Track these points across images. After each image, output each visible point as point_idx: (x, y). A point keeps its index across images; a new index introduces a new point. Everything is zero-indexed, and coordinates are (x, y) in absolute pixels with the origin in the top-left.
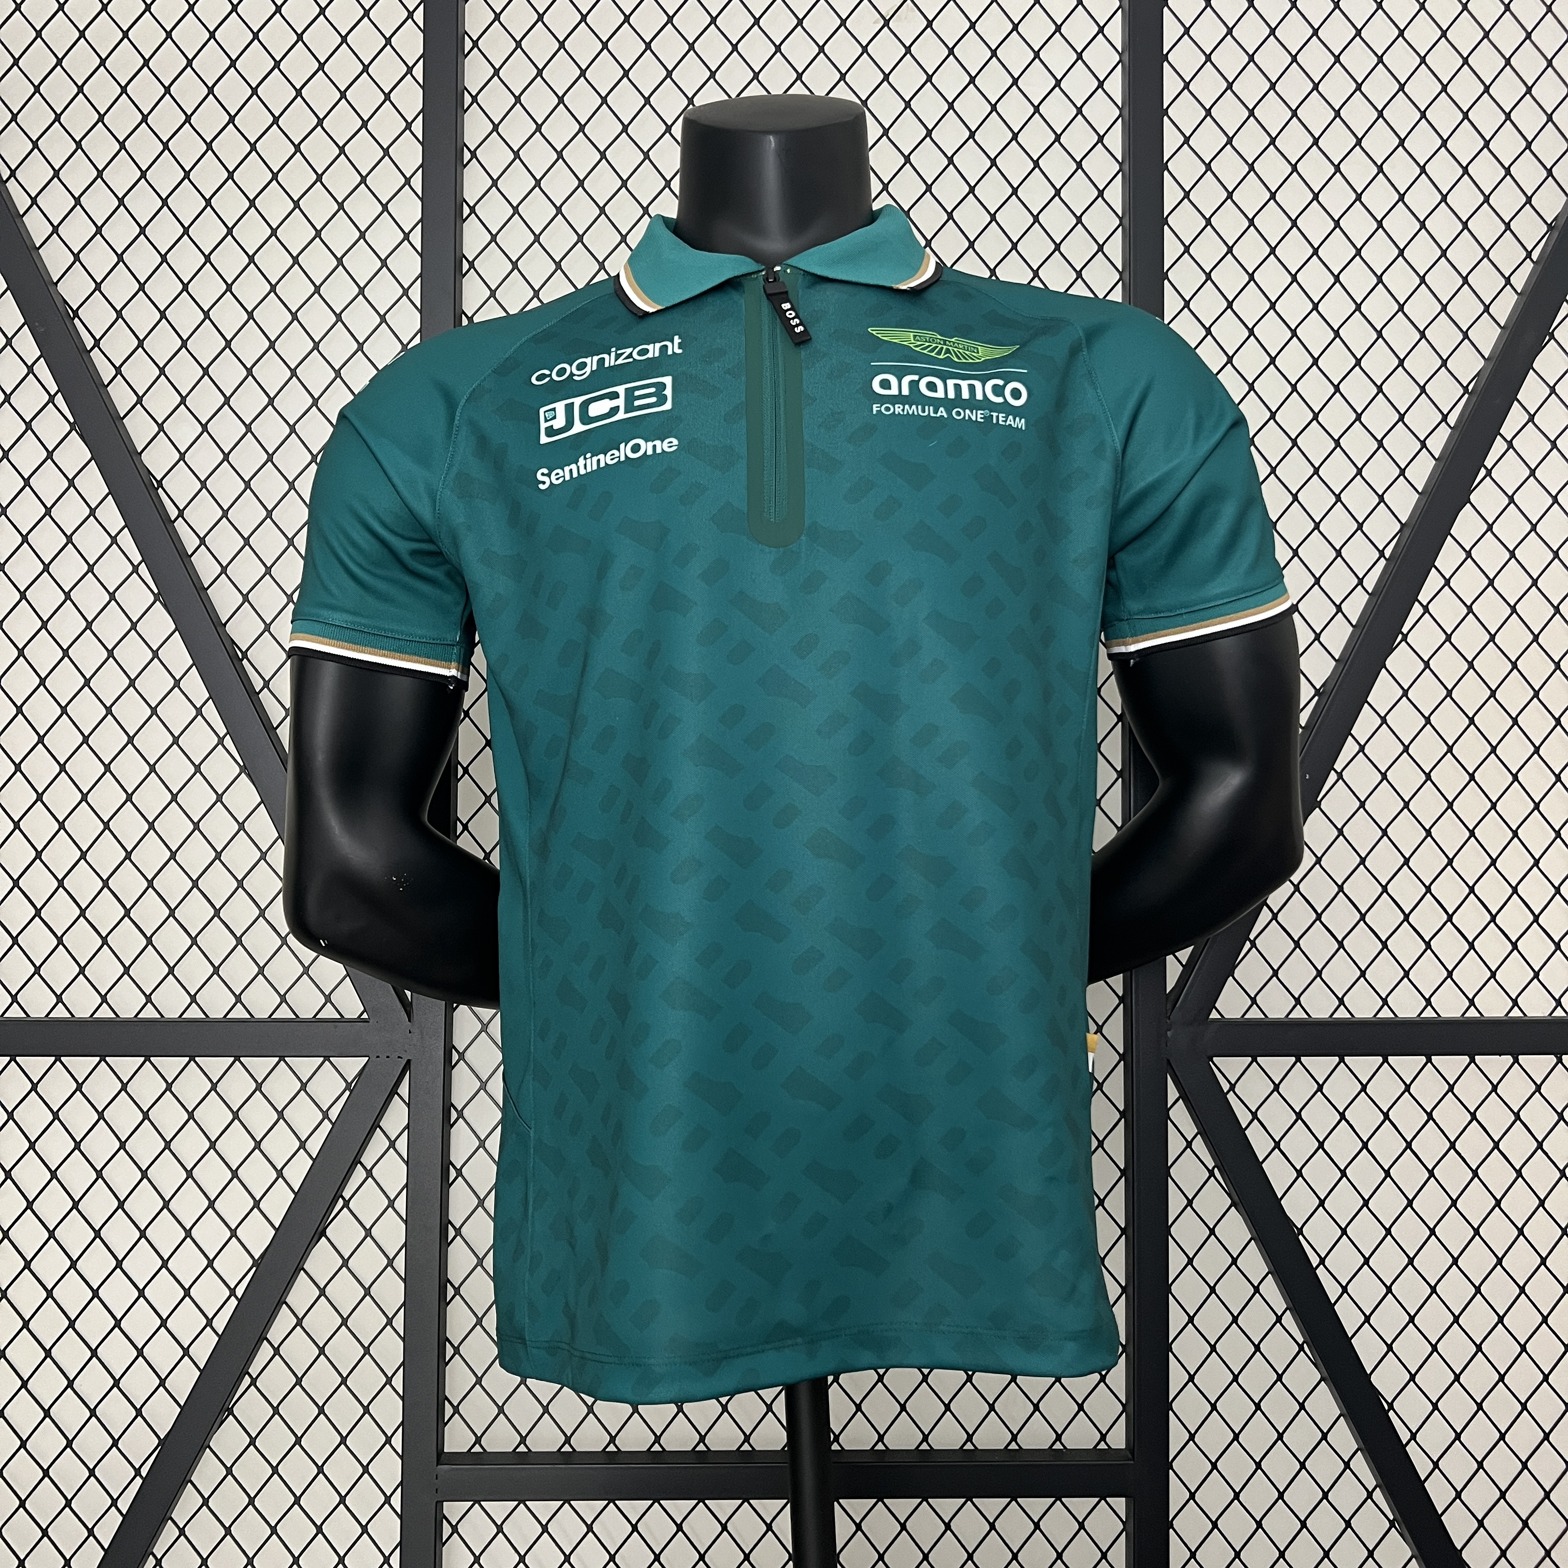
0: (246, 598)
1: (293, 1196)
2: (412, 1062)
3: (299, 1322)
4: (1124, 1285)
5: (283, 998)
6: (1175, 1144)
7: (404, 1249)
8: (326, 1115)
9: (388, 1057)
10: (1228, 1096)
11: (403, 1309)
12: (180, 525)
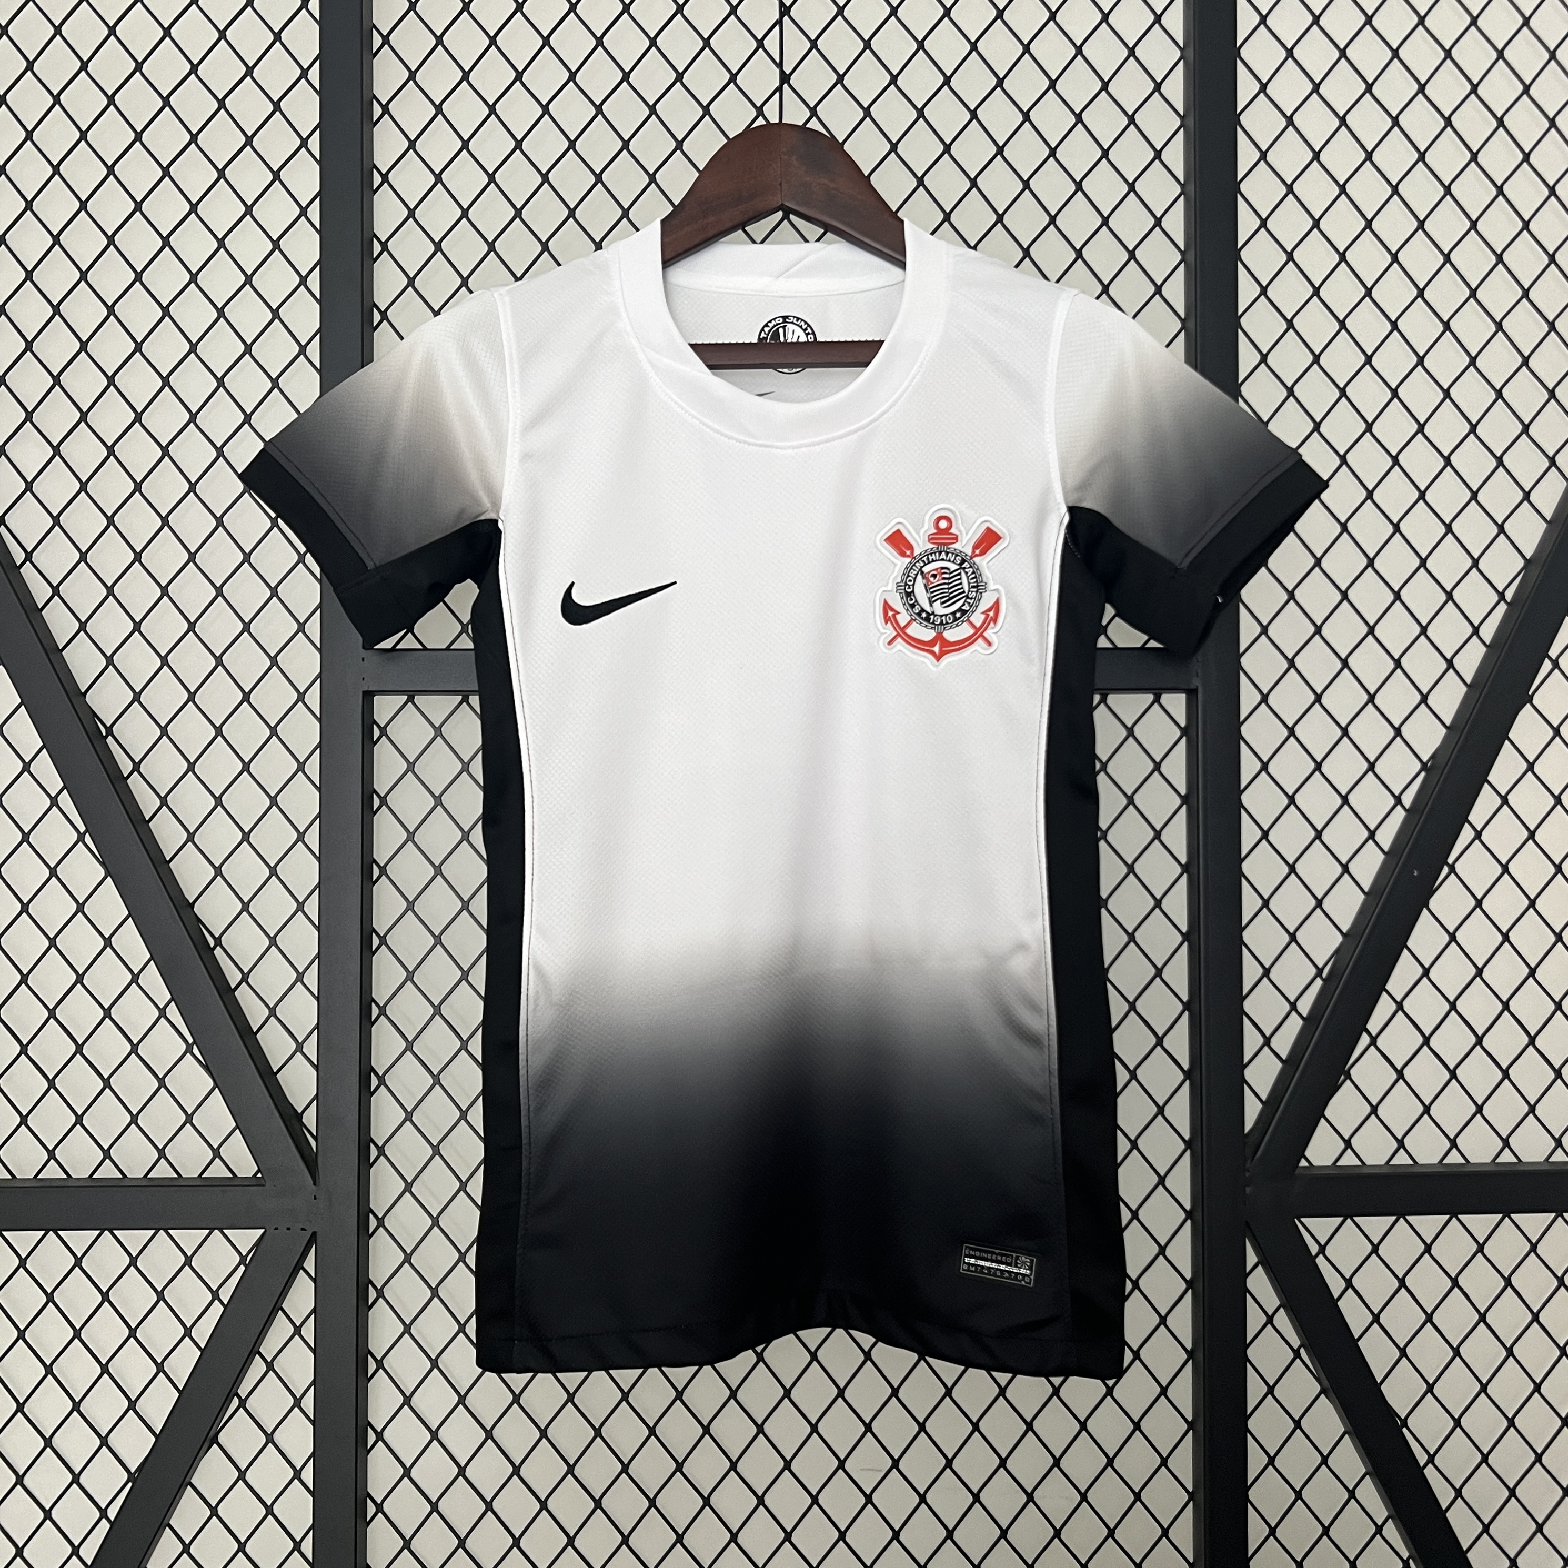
0: (110, 661)
1: (178, 1395)
2: (318, 1236)
3: (186, 1549)
4: (1191, 1490)
5: (162, 1153)
6: (1254, 1318)
7: (312, 1460)
8: (215, 1295)
9: (288, 1229)
10: (1317, 1260)
11: (311, 1532)
12: (27, 571)
